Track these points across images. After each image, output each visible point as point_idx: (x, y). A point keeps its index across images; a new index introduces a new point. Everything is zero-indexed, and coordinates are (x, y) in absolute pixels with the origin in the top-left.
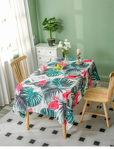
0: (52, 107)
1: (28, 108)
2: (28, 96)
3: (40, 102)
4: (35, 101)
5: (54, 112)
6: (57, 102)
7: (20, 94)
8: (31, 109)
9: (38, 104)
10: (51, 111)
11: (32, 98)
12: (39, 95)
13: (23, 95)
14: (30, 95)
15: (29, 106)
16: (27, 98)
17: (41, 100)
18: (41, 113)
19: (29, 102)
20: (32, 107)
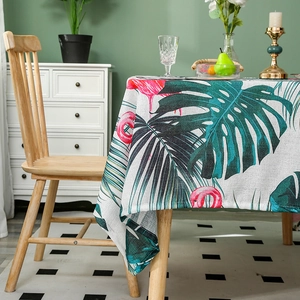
1: (199, 187)
3: (276, 142)
4: (247, 138)
8: (214, 193)
9: (263, 152)
11: (231, 126)
12: (278, 99)
13: (177, 113)
14: (222, 107)
15: (208, 172)
16: (198, 132)
17: (283, 129)
18: (275, 207)
19: (207, 153)
20: (222, 181)
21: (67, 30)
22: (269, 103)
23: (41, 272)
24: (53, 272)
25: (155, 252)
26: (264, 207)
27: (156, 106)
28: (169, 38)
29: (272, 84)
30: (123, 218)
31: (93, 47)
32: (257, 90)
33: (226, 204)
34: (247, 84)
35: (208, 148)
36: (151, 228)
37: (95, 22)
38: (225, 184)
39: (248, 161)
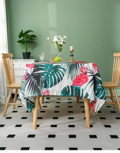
0: (77, 82)
1: (44, 90)
2: (45, 73)
3: (62, 79)
4: (55, 78)
5: (79, 90)
6: (86, 73)
7: (34, 72)
8: (47, 92)
9: (59, 81)
10: (77, 89)
11: (51, 75)
12: (62, 68)
13: (37, 72)
14: (49, 70)
15: (46, 86)
16: (43, 77)
17: (63, 76)
18: (62, 95)
19: (45, 82)
20: (49, 89)
21: (25, 51)
22: (60, 69)
23: (14, 112)
24: (16, 112)
25: (34, 106)
26: (59, 95)
27: (32, 71)
28: (42, 54)
29: (60, 65)
30: (25, 98)
31: (31, 55)
32: (57, 66)
33: (50, 94)
34: (54, 65)
35: (45, 80)
36: (32, 100)
37: (32, 49)
38: (50, 89)
39: (55, 84)
